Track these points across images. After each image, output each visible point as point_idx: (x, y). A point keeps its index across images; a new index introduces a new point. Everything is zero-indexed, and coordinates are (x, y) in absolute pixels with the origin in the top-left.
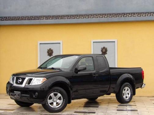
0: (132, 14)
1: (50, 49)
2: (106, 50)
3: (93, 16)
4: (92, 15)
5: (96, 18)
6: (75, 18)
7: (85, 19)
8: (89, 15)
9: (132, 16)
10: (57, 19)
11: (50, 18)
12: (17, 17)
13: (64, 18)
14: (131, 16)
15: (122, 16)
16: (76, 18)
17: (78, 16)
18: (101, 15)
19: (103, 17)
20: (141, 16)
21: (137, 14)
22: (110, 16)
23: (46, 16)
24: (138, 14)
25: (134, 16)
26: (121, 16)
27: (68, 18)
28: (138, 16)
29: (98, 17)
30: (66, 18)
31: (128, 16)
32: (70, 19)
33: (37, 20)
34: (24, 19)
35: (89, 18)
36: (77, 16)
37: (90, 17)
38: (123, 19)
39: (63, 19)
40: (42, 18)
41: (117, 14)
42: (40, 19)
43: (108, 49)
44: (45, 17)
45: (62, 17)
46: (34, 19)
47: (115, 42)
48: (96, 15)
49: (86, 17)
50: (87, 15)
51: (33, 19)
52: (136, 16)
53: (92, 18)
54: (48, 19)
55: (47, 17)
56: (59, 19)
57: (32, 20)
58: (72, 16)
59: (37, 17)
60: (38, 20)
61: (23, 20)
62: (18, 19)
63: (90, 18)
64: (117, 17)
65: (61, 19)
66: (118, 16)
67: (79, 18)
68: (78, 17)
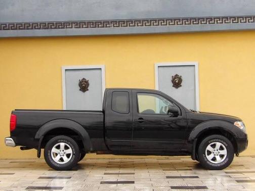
0: (224, 19)
1: (84, 79)
2: (180, 80)
3: (159, 23)
4: (156, 21)
5: (164, 25)
6: (127, 26)
7: (144, 26)
8: (151, 21)
9: (224, 22)
10: (95, 27)
11: (84, 26)
12: (25, 24)
13: (108, 26)
14: (222, 23)
15: (208, 23)
16: (130, 26)
17: (132, 21)
18: (172, 20)
19: (176, 24)
20: (238, 22)
21: (231, 19)
22: (187, 23)
23: (77, 23)
24: (234, 19)
25: (227, 21)
26: (205, 22)
27: (115, 25)
28: (233, 23)
29: (166, 25)
30: (112, 25)
31: (217, 23)
32: (119, 26)
33: (60, 29)
34: (37, 27)
35: (150, 25)
36: (130, 22)
37: (153, 23)
38: (208, 27)
39: (106, 27)
40: (69, 25)
41: (199, 19)
42: (67, 28)
43: (183, 78)
44: (75, 23)
45: (105, 23)
46: (55, 28)
47: (194, 66)
48: (164, 20)
49: (145, 23)
50: (148, 21)
51: (53, 27)
52: (230, 23)
53: (156, 25)
54: (80, 27)
55: (79, 24)
56: (98, 27)
57: (51, 28)
58: (121, 22)
59: (61, 23)
60: (62, 28)
61: (35, 29)
62: (27, 26)
63: (153, 25)
64: (198, 24)
65: (103, 27)
66: (201, 22)
67: (135, 26)
68: (132, 23)
